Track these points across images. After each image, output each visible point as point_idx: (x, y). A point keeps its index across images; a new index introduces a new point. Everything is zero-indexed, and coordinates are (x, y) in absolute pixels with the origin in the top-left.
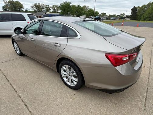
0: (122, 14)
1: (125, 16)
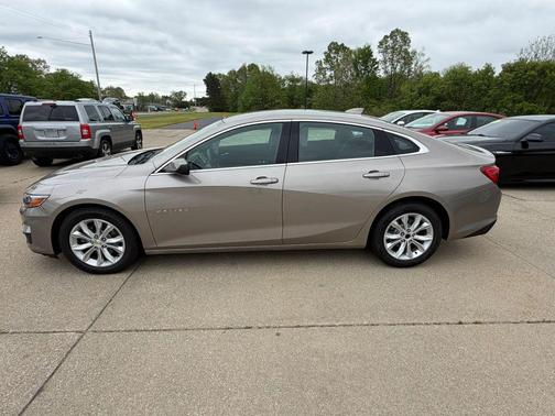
0: (176, 94)
1: (187, 99)
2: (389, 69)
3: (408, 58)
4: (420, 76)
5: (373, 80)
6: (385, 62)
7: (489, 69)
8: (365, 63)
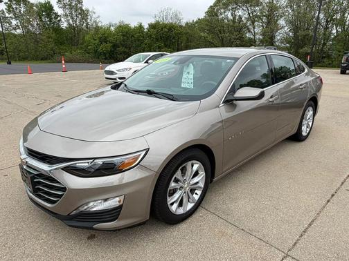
2: (71, 21)
3: (84, 14)
4: (97, 29)
5: (58, 30)
6: (66, 15)
7: (141, 27)
8: (49, 15)
